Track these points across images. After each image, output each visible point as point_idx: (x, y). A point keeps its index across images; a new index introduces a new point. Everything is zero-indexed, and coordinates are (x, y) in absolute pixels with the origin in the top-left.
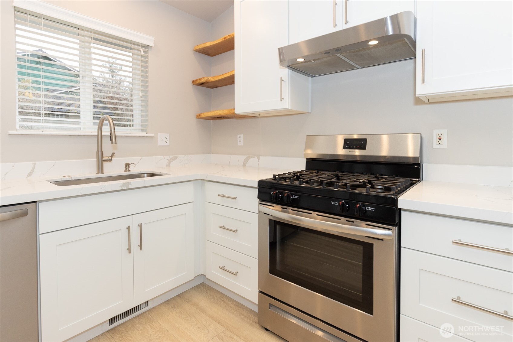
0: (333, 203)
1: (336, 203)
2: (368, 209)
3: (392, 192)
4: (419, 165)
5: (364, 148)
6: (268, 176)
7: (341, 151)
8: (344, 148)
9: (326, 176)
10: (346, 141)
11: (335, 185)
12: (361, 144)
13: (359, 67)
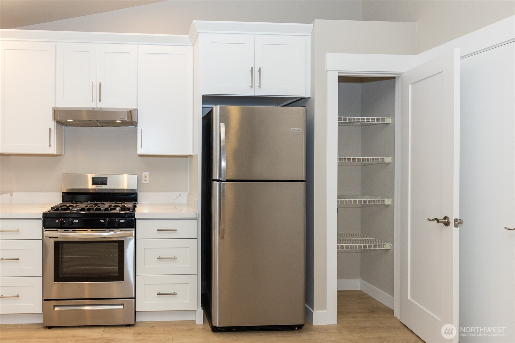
0: (102, 221)
1: (103, 221)
2: (121, 221)
3: (131, 211)
4: (136, 193)
5: (106, 184)
6: (47, 209)
7: (90, 186)
8: (93, 184)
9: (86, 205)
10: (93, 178)
11: (101, 210)
12: (103, 181)
13: (101, 126)
